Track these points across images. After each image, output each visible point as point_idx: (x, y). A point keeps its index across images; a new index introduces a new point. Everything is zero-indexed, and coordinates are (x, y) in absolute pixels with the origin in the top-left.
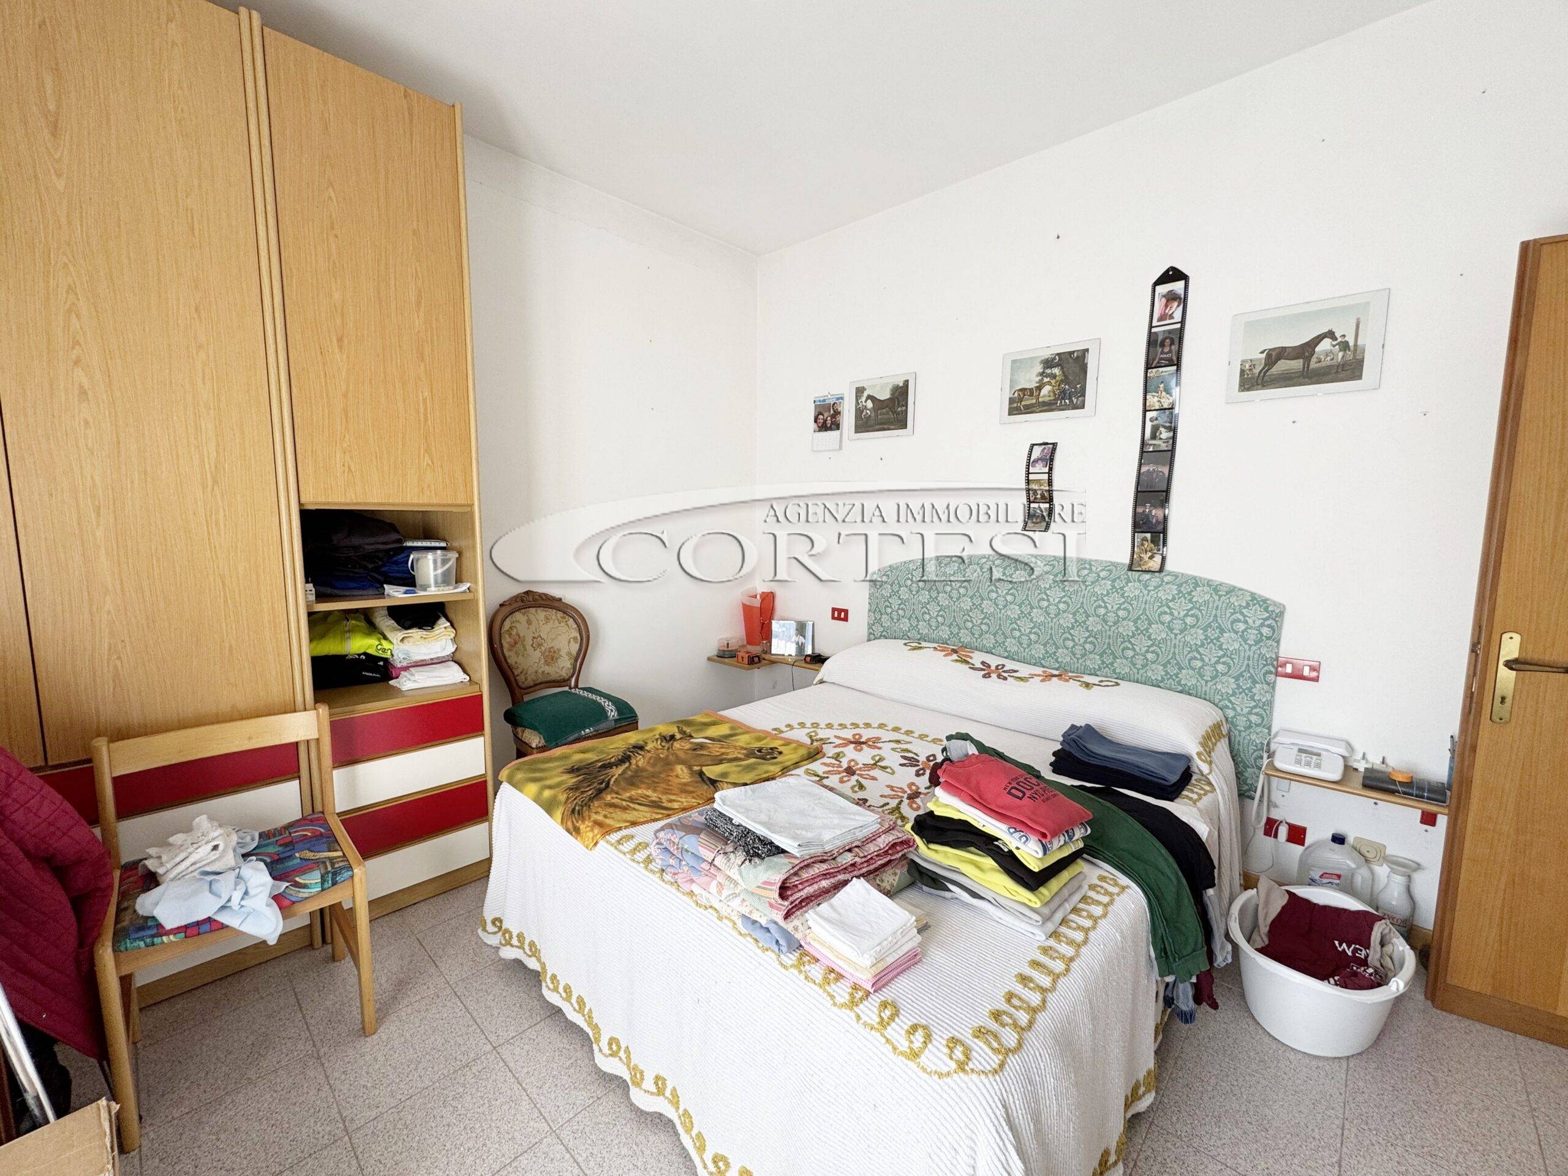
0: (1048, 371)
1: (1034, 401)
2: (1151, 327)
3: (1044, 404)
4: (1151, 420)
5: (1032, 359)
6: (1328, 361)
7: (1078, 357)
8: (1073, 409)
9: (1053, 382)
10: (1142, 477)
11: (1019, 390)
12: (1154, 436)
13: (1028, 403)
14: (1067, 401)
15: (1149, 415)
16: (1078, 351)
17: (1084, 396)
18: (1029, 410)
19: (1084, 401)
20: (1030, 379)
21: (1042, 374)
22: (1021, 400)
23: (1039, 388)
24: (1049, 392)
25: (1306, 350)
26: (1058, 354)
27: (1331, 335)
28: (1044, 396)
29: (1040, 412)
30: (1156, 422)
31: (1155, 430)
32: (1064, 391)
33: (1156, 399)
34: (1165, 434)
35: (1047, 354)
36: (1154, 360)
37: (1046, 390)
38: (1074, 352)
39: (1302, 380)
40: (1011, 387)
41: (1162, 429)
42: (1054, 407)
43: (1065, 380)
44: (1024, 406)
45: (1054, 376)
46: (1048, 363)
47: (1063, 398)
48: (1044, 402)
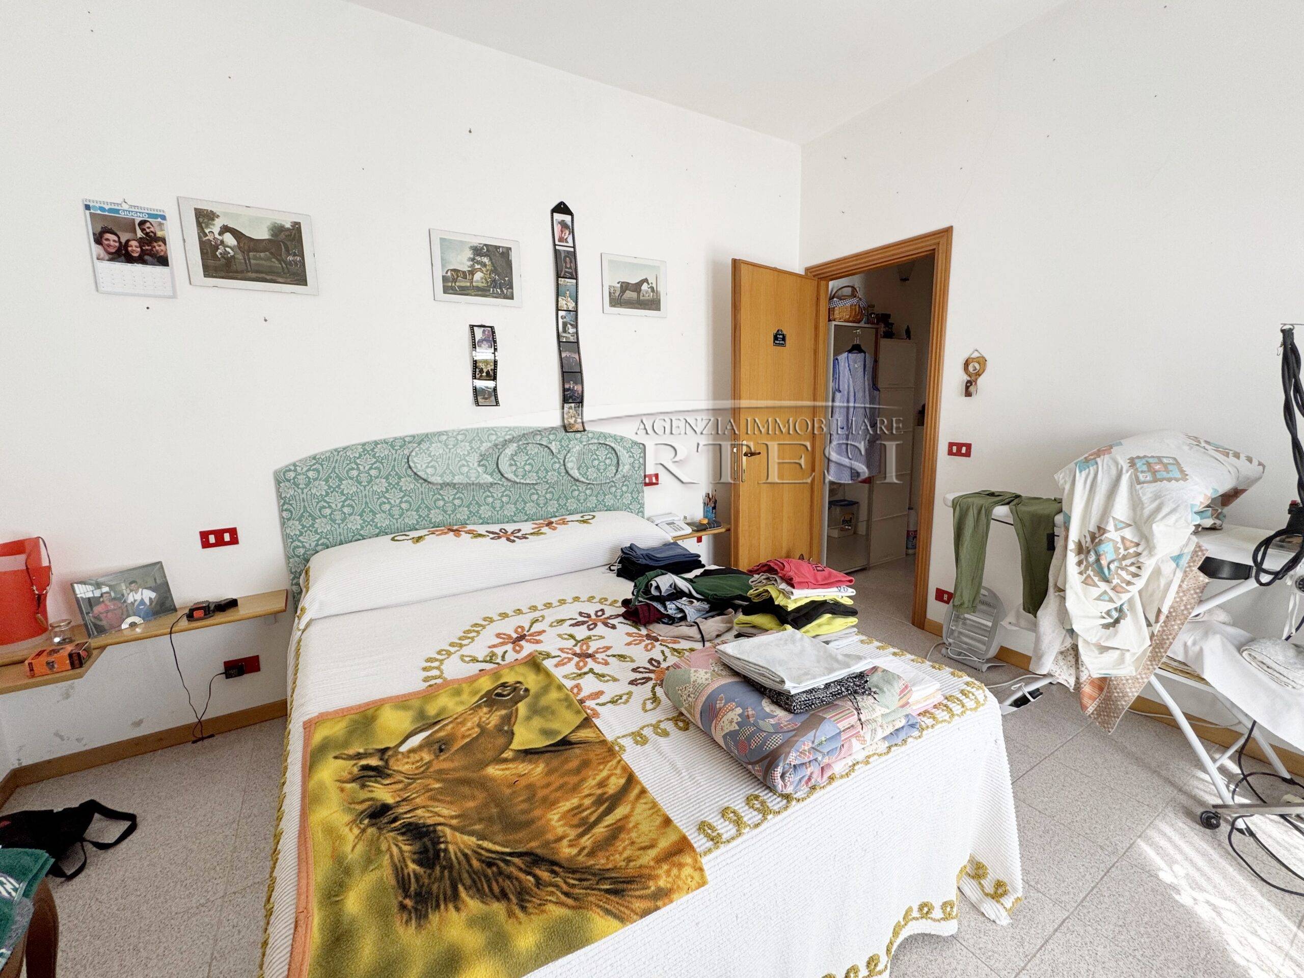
0: (478, 258)
1: (468, 284)
2: (555, 245)
3: (478, 289)
4: (562, 317)
5: (462, 242)
6: (647, 298)
7: (503, 252)
8: (504, 298)
9: (484, 269)
10: (564, 361)
11: (452, 270)
12: (565, 331)
13: (463, 284)
14: (499, 290)
15: (561, 313)
16: (503, 247)
17: (512, 288)
18: (463, 291)
19: (512, 293)
20: (462, 262)
21: (473, 260)
22: (455, 280)
23: (472, 273)
24: (482, 278)
25: (637, 287)
26: (485, 245)
27: (646, 280)
28: (477, 281)
29: (476, 295)
30: (565, 320)
31: (565, 324)
32: (494, 281)
33: (564, 302)
34: (572, 330)
35: (476, 242)
36: (561, 271)
37: (478, 276)
38: (499, 247)
39: (636, 305)
40: (443, 266)
41: (569, 326)
42: (488, 294)
43: (495, 270)
44: (459, 287)
45: (485, 265)
46: (477, 251)
47: (494, 287)
48: (477, 287)
